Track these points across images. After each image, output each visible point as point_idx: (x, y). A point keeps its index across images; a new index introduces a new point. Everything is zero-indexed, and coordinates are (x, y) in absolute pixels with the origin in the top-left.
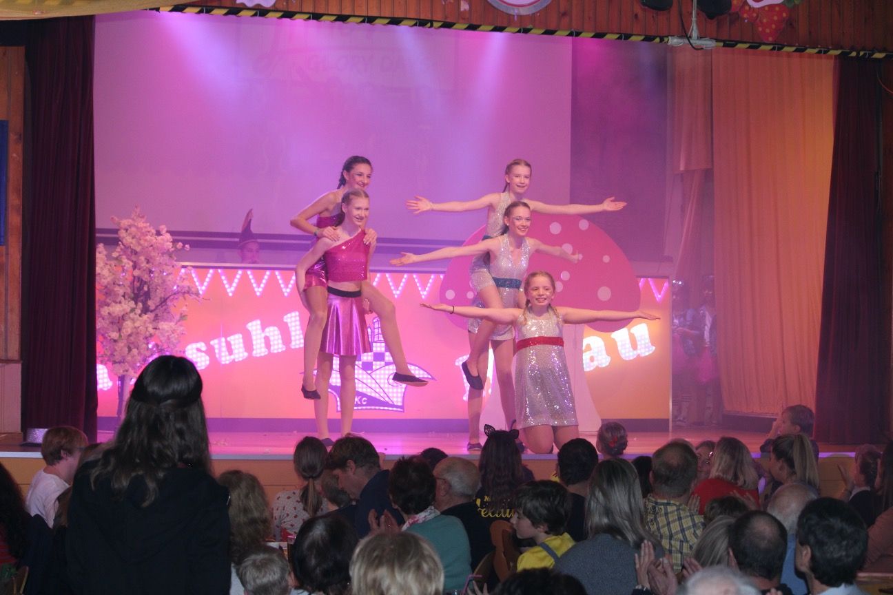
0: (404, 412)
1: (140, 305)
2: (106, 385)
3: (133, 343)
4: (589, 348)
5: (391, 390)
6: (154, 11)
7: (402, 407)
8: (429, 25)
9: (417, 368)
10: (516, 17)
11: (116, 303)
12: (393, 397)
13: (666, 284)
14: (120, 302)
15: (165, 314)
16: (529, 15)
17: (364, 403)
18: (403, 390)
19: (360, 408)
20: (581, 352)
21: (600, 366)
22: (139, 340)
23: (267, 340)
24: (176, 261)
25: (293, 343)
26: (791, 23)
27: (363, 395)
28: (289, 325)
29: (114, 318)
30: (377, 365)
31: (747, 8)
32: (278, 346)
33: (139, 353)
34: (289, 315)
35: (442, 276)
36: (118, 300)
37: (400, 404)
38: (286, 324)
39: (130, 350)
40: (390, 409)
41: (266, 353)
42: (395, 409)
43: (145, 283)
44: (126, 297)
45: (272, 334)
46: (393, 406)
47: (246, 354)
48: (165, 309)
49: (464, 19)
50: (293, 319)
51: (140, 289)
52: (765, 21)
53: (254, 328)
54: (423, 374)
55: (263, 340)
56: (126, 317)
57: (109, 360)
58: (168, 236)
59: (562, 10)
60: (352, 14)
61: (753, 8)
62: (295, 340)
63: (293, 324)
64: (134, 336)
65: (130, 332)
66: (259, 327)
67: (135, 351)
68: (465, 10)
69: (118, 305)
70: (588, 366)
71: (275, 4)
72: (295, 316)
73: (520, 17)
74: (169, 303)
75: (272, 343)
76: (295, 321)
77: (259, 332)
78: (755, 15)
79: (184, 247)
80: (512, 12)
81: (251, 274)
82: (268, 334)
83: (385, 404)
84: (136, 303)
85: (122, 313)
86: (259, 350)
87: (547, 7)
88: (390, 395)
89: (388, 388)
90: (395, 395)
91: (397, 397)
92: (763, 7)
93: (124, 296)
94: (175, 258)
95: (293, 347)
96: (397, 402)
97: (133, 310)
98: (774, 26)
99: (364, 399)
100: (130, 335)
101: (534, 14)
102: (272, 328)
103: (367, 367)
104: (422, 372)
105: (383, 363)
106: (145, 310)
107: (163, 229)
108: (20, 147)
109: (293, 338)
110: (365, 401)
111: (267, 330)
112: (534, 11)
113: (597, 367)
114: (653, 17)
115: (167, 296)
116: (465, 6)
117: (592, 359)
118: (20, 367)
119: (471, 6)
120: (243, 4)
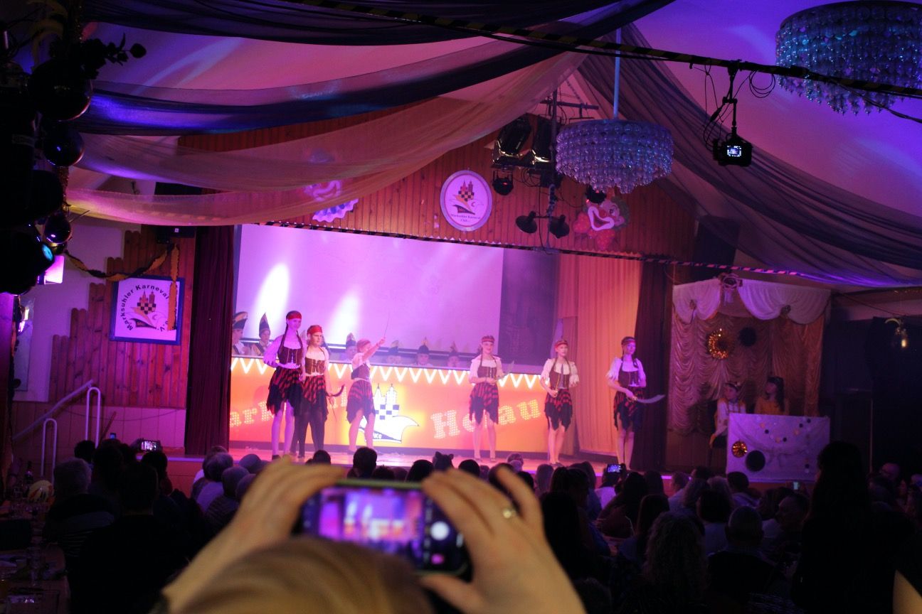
0: (401, 443)
4: (504, 412)
7: (400, 441)
9: (410, 420)
10: (464, 234)
16: (470, 232)
17: (380, 438)
19: (377, 440)
21: (510, 423)
26: (615, 240)
27: (379, 433)
30: (388, 417)
31: (592, 231)
37: (399, 439)
40: (394, 441)
42: (396, 442)
46: (396, 440)
49: (436, 232)
52: (601, 237)
54: (413, 423)
59: (489, 229)
61: (595, 231)
73: (467, 232)
78: (596, 235)
80: (462, 230)
83: (392, 439)
87: (481, 227)
88: (395, 434)
91: (398, 435)
92: (600, 231)
96: (398, 437)
98: (606, 241)
101: (474, 231)
103: (382, 418)
105: (391, 416)
108: (191, 292)
112: (474, 229)
113: (508, 423)
116: (436, 226)
117: (506, 418)
118: (185, 411)
119: (440, 225)
120: (316, 220)
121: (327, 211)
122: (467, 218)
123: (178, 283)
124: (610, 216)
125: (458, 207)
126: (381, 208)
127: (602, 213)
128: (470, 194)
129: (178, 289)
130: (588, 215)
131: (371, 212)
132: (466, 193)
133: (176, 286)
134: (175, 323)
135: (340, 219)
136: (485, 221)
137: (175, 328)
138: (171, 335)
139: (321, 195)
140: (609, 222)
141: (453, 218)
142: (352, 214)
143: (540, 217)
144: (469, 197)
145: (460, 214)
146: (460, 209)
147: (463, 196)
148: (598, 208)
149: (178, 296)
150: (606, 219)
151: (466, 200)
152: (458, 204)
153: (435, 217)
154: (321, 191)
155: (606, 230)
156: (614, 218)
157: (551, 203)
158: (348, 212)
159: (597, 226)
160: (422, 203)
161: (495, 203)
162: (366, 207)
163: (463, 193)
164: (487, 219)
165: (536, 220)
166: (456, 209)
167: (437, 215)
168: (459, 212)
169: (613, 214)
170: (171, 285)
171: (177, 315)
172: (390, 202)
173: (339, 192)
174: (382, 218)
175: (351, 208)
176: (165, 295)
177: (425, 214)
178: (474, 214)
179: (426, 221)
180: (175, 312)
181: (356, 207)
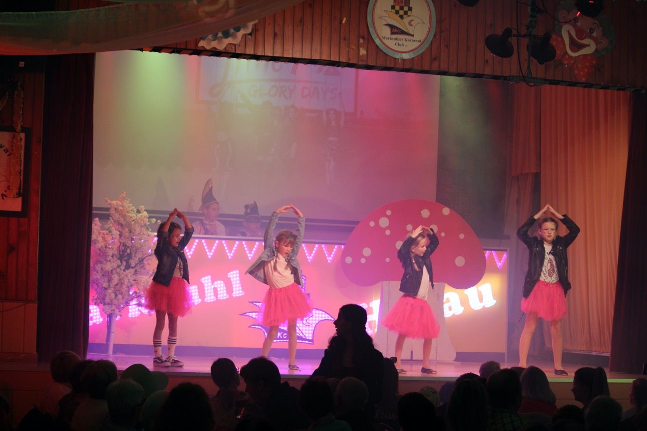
0: (313, 344)
1: (125, 263)
2: (98, 320)
3: (118, 290)
4: (448, 301)
5: (304, 328)
6: (139, 51)
7: (312, 341)
8: (337, 64)
9: (323, 312)
10: (400, 61)
11: (107, 261)
12: (306, 333)
13: (505, 255)
14: (110, 261)
15: (142, 270)
16: (409, 59)
17: (285, 337)
18: (313, 329)
19: (282, 341)
20: (442, 303)
21: (456, 314)
22: (123, 288)
23: (215, 290)
24: (151, 232)
25: (234, 293)
26: (598, 68)
27: (284, 331)
28: (232, 280)
29: (105, 272)
31: (567, 57)
32: (223, 295)
33: (123, 298)
34: (232, 273)
35: (343, 247)
36: (108, 260)
37: (310, 338)
38: (229, 279)
39: (116, 295)
40: (304, 342)
41: (215, 300)
42: (307, 342)
43: (128, 247)
44: (114, 257)
45: (219, 286)
46: (306, 340)
47: (200, 300)
48: (142, 267)
49: (362, 61)
50: (235, 276)
51: (124, 251)
52: (580, 66)
53: (206, 281)
54: (328, 317)
55: (212, 290)
56: (115, 271)
57: (101, 302)
58: (145, 213)
59: (434, 56)
60: (281, 56)
61: (572, 57)
62: (236, 291)
63: (235, 279)
64: (119, 285)
65: (116, 282)
66: (210, 281)
67: (120, 296)
68: (363, 55)
69: (109, 263)
70: (447, 314)
71: (226, 48)
72: (236, 274)
73: (403, 60)
74: (145, 262)
75: (219, 293)
76: (236, 277)
77: (210, 284)
78: (572, 62)
79: (156, 222)
80: (397, 57)
81: (205, 242)
82: (216, 286)
83: (300, 338)
84: (121, 262)
85: (111, 269)
86: (210, 297)
87: (422, 53)
88: (304, 332)
89: (303, 327)
90: (307, 332)
91: (309, 333)
92: (578, 57)
93: (112, 256)
94: (150, 230)
95: (234, 296)
96: (309, 337)
97: (119, 266)
98: (586, 70)
99: (285, 334)
100: (116, 285)
101: (413, 58)
102: (219, 282)
104: (327, 315)
106: (128, 267)
107: (142, 207)
109: (234, 289)
110: (285, 336)
111: (216, 283)
112: (413, 57)
113: (454, 314)
114: (499, 62)
115: (143, 257)
116: (363, 52)
117: (450, 309)
118: (36, 305)
119: (367, 52)
120: (203, 47)
121: (217, 34)
122: (404, 42)
123: (23, 135)
124: (591, 37)
125: (392, 27)
126: (288, 31)
127: (581, 33)
128: (406, 9)
129: (23, 143)
130: (561, 37)
131: (275, 35)
132: (402, 8)
133: (21, 139)
134: (20, 189)
135: (235, 45)
136: (427, 45)
137: (19, 195)
138: (15, 205)
139: (210, 14)
140: (589, 45)
141: (383, 40)
142: (250, 37)
143: (518, 36)
144: (406, 13)
145: (394, 36)
146: (395, 30)
147: (397, 12)
148: (575, 26)
149: (22, 152)
150: (586, 41)
151: (402, 17)
152: (390, 23)
153: (361, 41)
154: (208, 8)
155: (585, 56)
156: (595, 39)
157: (531, 16)
158: (245, 34)
159: (573, 51)
160: (344, 22)
161: (439, 21)
162: (269, 30)
163: (397, 8)
164: (430, 42)
165: (513, 40)
166: (388, 29)
167: (363, 38)
168: (392, 33)
169: (595, 34)
170: (14, 137)
171: (22, 178)
172: (302, 21)
173: (233, 10)
174: (291, 42)
175: (249, 31)
176: (6, 151)
177: (347, 37)
178: (413, 36)
179: (349, 47)
180: (20, 173)
181: (255, 30)
